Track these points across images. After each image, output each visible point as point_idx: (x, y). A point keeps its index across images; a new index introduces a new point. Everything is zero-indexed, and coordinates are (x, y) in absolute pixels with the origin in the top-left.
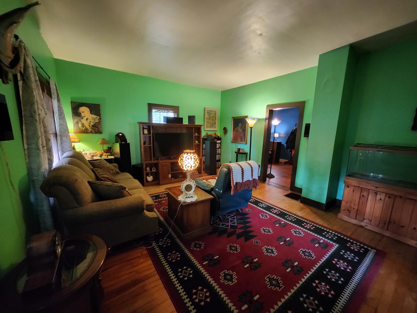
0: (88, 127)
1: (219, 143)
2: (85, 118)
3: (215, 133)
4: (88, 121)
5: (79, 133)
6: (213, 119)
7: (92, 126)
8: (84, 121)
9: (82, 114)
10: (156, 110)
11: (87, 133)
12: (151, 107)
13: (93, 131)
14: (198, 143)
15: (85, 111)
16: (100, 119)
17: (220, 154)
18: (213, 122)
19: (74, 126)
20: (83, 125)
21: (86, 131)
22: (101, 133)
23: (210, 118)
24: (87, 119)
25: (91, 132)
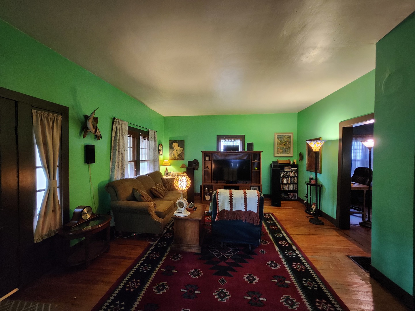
0: (176, 156)
1: (295, 171)
2: (175, 150)
3: (289, 159)
4: (177, 152)
5: (171, 160)
6: (286, 144)
7: (179, 155)
8: (175, 152)
9: (174, 148)
10: (224, 141)
11: (176, 160)
12: (219, 138)
13: (179, 159)
14: (257, 169)
15: (175, 145)
16: (184, 150)
17: (297, 184)
18: (286, 147)
19: (169, 155)
20: (174, 155)
21: (175, 159)
22: (183, 160)
23: (282, 143)
24: (176, 151)
25: (178, 159)
